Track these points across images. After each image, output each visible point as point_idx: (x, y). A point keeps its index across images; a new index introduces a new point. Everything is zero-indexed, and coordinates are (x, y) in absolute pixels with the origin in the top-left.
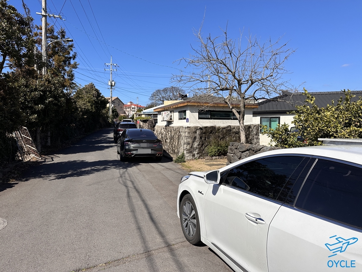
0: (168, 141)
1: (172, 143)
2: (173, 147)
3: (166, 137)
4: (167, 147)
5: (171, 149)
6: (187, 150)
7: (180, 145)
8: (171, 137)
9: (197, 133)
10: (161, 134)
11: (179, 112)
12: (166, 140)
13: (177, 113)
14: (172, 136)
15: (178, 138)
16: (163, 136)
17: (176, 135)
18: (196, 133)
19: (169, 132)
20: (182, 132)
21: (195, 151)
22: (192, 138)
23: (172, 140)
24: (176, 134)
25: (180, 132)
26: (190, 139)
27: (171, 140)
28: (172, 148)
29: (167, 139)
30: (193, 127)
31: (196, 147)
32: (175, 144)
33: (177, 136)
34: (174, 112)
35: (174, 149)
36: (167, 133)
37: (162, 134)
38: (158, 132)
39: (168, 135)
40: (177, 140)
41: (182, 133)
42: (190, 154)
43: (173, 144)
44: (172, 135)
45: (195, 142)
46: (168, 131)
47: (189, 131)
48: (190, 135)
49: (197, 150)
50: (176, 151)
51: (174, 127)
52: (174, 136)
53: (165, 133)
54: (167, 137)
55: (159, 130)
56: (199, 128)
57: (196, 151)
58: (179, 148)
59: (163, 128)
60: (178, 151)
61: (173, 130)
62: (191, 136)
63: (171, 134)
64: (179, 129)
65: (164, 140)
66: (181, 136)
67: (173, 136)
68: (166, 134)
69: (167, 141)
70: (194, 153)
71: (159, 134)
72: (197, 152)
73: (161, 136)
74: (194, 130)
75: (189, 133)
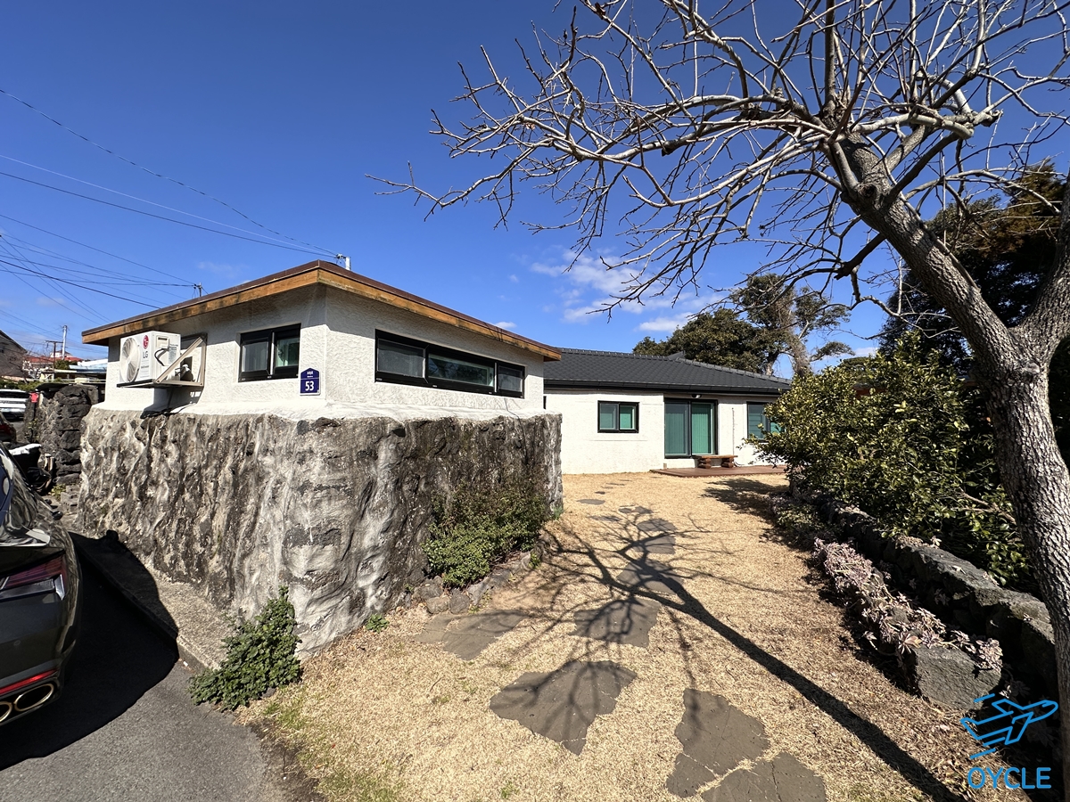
0: (161, 494)
1: (189, 514)
2: (189, 534)
3: (149, 469)
4: (150, 530)
5: (176, 548)
6: (319, 577)
7: (249, 534)
8: (182, 475)
9: (382, 455)
10: (116, 455)
11: (245, 339)
12: (142, 489)
13: (233, 346)
14: (189, 472)
15: (235, 485)
16: (130, 464)
17: (219, 468)
18: (376, 458)
19: (171, 448)
20: (266, 451)
21: (366, 572)
22: (350, 493)
23: (187, 496)
24: (222, 460)
25: (250, 453)
26: (339, 503)
27: (181, 491)
28: (188, 545)
29: (155, 484)
30: (355, 424)
31: (375, 547)
32: (208, 524)
33: (229, 476)
34: (206, 342)
35: (198, 548)
36: (154, 451)
37: (124, 456)
38: (101, 444)
39: (162, 460)
40: (223, 499)
41: (268, 460)
42: (333, 602)
43: (193, 517)
44: (192, 462)
45: (368, 518)
46: (164, 439)
47: (333, 449)
48: (339, 475)
49: (377, 564)
50: (214, 565)
51: (205, 417)
52: (204, 472)
53: (142, 447)
54: (154, 473)
55: (108, 434)
56: (390, 427)
57: (372, 571)
58: (244, 556)
59: (134, 425)
60: (229, 569)
61: (201, 435)
62: (344, 479)
63: (182, 457)
64: (241, 433)
65: (134, 489)
66: (259, 479)
67: (199, 470)
68: (150, 459)
69: (150, 492)
70: (361, 584)
71: (106, 451)
72: (375, 577)
73: (114, 465)
74: (362, 442)
75: (332, 462)
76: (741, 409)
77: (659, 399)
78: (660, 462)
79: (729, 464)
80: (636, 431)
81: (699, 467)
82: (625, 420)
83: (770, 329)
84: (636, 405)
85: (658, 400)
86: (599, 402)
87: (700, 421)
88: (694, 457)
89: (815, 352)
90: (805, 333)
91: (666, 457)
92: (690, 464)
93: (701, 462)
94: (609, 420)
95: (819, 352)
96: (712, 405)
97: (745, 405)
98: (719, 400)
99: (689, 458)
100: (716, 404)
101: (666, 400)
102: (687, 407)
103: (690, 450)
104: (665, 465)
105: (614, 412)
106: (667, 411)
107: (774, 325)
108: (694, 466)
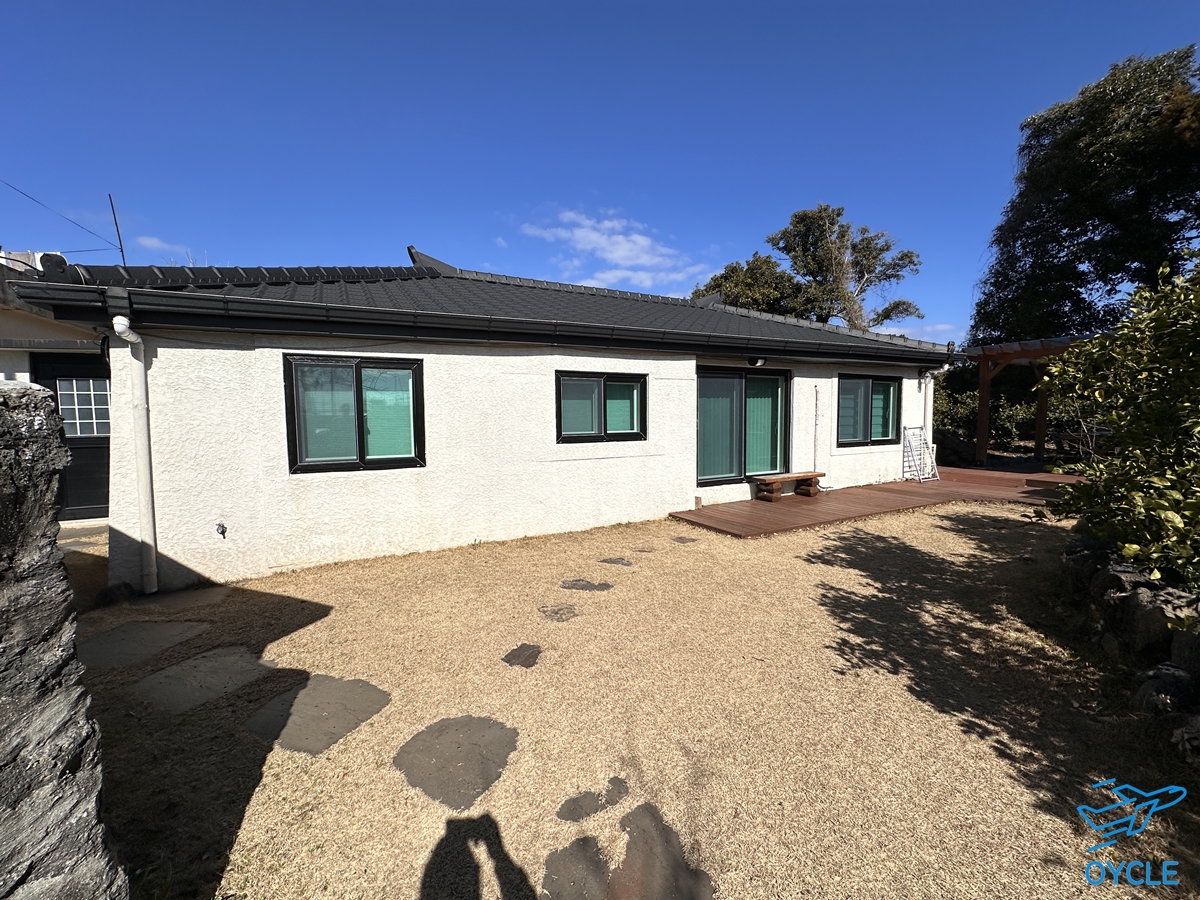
76: (829, 387)
77: (687, 367)
78: (687, 495)
79: (812, 490)
80: (642, 435)
81: (758, 498)
82: (619, 414)
83: (820, 283)
84: (641, 380)
85: (684, 370)
86: (560, 374)
87: (759, 409)
88: (750, 480)
89: (873, 316)
90: (862, 291)
91: (701, 484)
92: (742, 492)
93: (763, 491)
94: (582, 412)
95: (879, 315)
96: (781, 379)
97: (835, 380)
98: (795, 372)
99: (740, 481)
100: (788, 377)
101: (701, 371)
102: (738, 384)
103: (742, 467)
104: (698, 500)
105: (595, 396)
106: (703, 393)
107: (825, 279)
108: (748, 497)
